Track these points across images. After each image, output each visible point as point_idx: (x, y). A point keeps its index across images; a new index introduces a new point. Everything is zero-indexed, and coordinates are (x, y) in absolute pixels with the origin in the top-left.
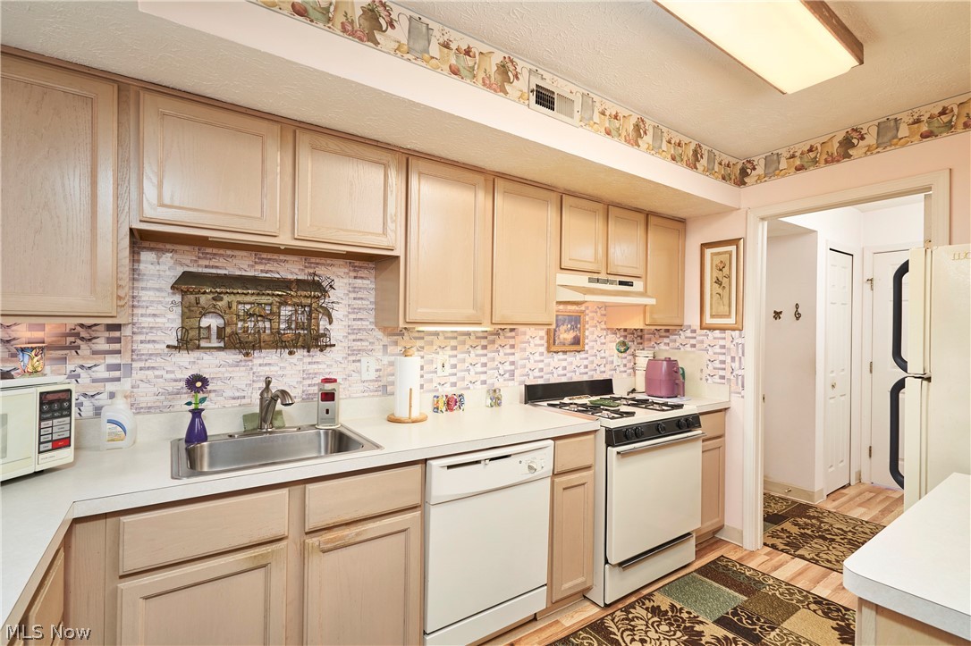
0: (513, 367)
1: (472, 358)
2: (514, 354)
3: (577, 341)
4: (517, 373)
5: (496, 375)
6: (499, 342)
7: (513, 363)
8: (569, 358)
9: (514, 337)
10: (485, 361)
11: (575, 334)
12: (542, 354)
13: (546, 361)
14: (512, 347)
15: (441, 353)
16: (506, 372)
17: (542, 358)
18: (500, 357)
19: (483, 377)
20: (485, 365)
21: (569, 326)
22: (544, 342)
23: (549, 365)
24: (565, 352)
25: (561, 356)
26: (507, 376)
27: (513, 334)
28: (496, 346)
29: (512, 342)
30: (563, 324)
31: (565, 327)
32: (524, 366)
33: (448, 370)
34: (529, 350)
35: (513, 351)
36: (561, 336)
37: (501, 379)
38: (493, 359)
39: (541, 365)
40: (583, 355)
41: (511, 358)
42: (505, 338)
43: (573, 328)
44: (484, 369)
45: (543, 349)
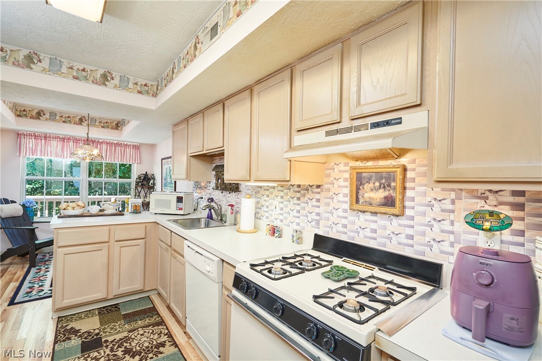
0: (318, 218)
1: (291, 206)
2: (319, 207)
3: (389, 202)
4: (321, 223)
5: (306, 221)
6: (308, 196)
7: (318, 214)
8: (381, 221)
9: (319, 193)
10: (299, 209)
11: (386, 193)
12: (345, 211)
13: (351, 218)
14: (318, 200)
15: (276, 199)
16: (313, 220)
17: (345, 215)
18: (309, 208)
19: (297, 220)
20: (298, 212)
21: (377, 184)
22: (347, 199)
23: (353, 223)
24: (375, 213)
25: (368, 216)
26: (313, 223)
27: (319, 190)
28: (306, 199)
29: (317, 196)
30: (368, 182)
31: (371, 185)
32: (328, 219)
33: (278, 211)
34: (332, 205)
35: (318, 204)
36: (366, 195)
37: (309, 225)
38: (304, 209)
39: (344, 221)
40: (403, 221)
41: (317, 210)
42: (313, 193)
43: (383, 187)
44: (298, 215)
45: (346, 206)
